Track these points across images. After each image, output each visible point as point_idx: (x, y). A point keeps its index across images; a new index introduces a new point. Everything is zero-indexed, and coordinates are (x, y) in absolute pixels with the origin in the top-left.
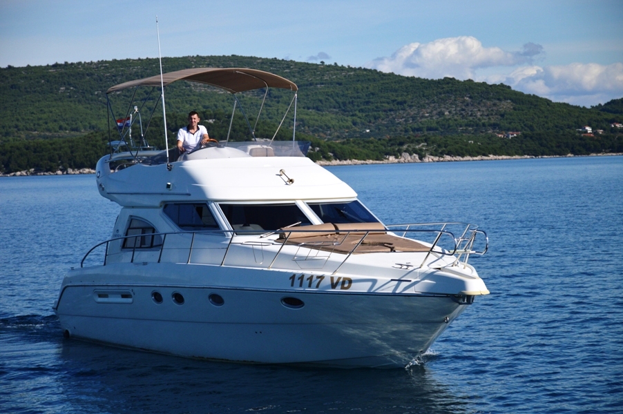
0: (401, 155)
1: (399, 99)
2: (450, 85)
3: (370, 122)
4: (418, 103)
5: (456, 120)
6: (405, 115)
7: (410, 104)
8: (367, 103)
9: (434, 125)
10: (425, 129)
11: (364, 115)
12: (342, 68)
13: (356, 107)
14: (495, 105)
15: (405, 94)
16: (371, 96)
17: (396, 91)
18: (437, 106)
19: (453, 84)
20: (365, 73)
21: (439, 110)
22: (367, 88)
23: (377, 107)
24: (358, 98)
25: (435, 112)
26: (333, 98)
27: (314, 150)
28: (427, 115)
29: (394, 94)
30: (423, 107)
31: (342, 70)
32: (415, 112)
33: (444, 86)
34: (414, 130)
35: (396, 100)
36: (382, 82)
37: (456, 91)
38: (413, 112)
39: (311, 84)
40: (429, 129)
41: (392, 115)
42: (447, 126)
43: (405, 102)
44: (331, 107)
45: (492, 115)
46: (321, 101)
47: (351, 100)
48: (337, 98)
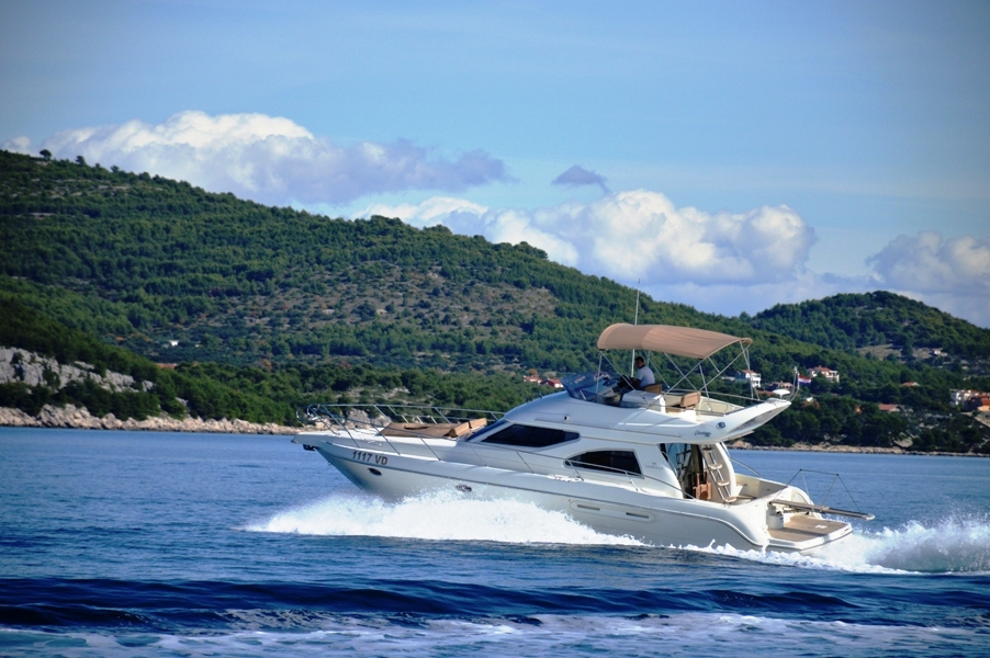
0: (346, 417)
1: (255, 265)
2: (389, 238)
3: (176, 320)
4: (305, 278)
5: (406, 331)
6: (269, 308)
7: (282, 280)
8: (168, 269)
9: (350, 340)
10: (326, 350)
11: (160, 299)
12: (97, 173)
13: (138, 279)
14: (506, 297)
15: (269, 252)
16: (178, 253)
17: (244, 243)
18: (354, 291)
19: (395, 236)
20: (159, 189)
21: (360, 301)
22: (167, 230)
23: (194, 282)
24: (143, 253)
25: (349, 306)
26: (75, 250)
27: (140, 388)
28: (329, 312)
29: (239, 249)
30: (317, 289)
31: (99, 177)
32: (298, 303)
33: (374, 239)
34: (297, 349)
35: (244, 268)
36: (205, 216)
37: (404, 254)
38: (291, 300)
39: (17, 209)
40: (338, 350)
41: (234, 305)
42: (383, 346)
43: (270, 274)
44: (69, 273)
45: (500, 323)
46: (43, 255)
47: (124, 259)
48: (86, 251)
